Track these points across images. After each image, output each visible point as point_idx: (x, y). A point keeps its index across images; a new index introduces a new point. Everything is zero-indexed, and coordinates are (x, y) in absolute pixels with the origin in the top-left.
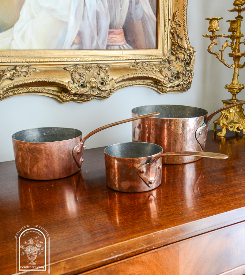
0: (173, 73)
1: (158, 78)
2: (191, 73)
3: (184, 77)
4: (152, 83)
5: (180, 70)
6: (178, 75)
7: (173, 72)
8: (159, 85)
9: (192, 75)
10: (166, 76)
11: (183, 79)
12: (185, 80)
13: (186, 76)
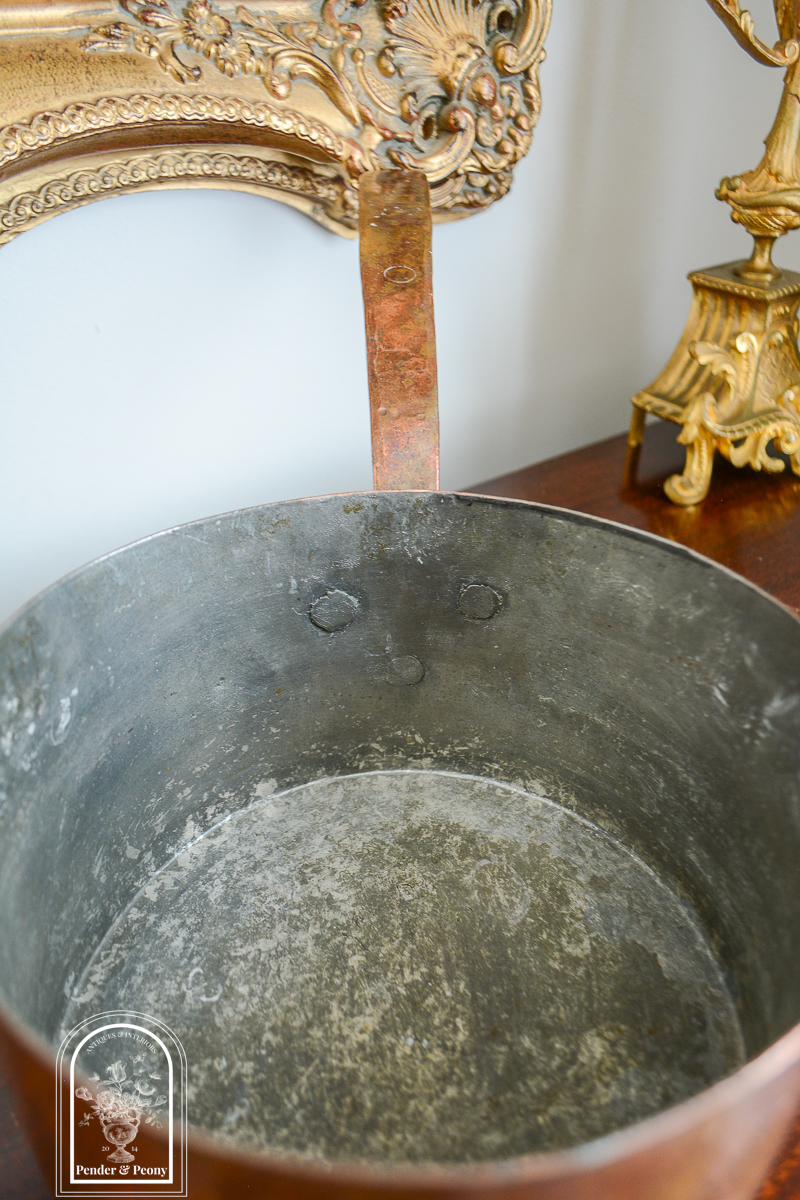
0: (414, 94)
1: (314, 135)
2: (526, 94)
3: (483, 123)
4: (277, 165)
5: (461, 72)
6: (447, 108)
7: (410, 87)
8: (327, 181)
9: (530, 107)
10: (366, 121)
11: (477, 139)
12: (490, 141)
13: (494, 119)
